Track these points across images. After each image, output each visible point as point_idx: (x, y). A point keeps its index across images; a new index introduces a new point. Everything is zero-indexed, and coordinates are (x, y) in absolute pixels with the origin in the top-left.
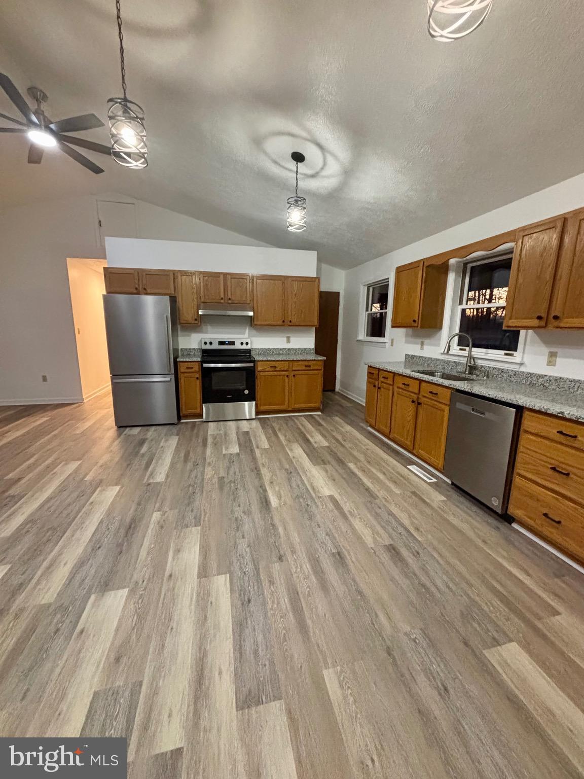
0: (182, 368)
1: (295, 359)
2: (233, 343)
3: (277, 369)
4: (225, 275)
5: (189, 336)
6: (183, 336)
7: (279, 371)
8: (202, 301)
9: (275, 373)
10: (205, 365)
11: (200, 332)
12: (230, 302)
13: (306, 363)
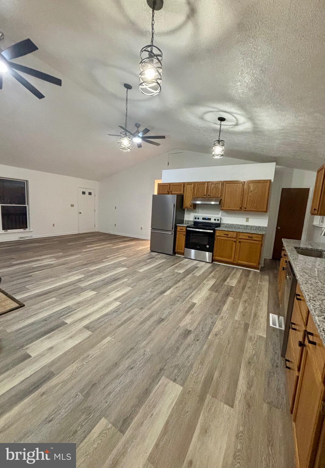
0: (178, 229)
1: (241, 231)
2: (210, 219)
3: (228, 236)
4: (208, 182)
5: (190, 214)
6: (188, 214)
7: (230, 238)
8: (195, 196)
9: (227, 239)
10: (188, 229)
11: (196, 212)
12: (209, 197)
13: (250, 235)
